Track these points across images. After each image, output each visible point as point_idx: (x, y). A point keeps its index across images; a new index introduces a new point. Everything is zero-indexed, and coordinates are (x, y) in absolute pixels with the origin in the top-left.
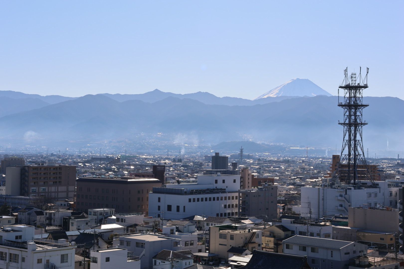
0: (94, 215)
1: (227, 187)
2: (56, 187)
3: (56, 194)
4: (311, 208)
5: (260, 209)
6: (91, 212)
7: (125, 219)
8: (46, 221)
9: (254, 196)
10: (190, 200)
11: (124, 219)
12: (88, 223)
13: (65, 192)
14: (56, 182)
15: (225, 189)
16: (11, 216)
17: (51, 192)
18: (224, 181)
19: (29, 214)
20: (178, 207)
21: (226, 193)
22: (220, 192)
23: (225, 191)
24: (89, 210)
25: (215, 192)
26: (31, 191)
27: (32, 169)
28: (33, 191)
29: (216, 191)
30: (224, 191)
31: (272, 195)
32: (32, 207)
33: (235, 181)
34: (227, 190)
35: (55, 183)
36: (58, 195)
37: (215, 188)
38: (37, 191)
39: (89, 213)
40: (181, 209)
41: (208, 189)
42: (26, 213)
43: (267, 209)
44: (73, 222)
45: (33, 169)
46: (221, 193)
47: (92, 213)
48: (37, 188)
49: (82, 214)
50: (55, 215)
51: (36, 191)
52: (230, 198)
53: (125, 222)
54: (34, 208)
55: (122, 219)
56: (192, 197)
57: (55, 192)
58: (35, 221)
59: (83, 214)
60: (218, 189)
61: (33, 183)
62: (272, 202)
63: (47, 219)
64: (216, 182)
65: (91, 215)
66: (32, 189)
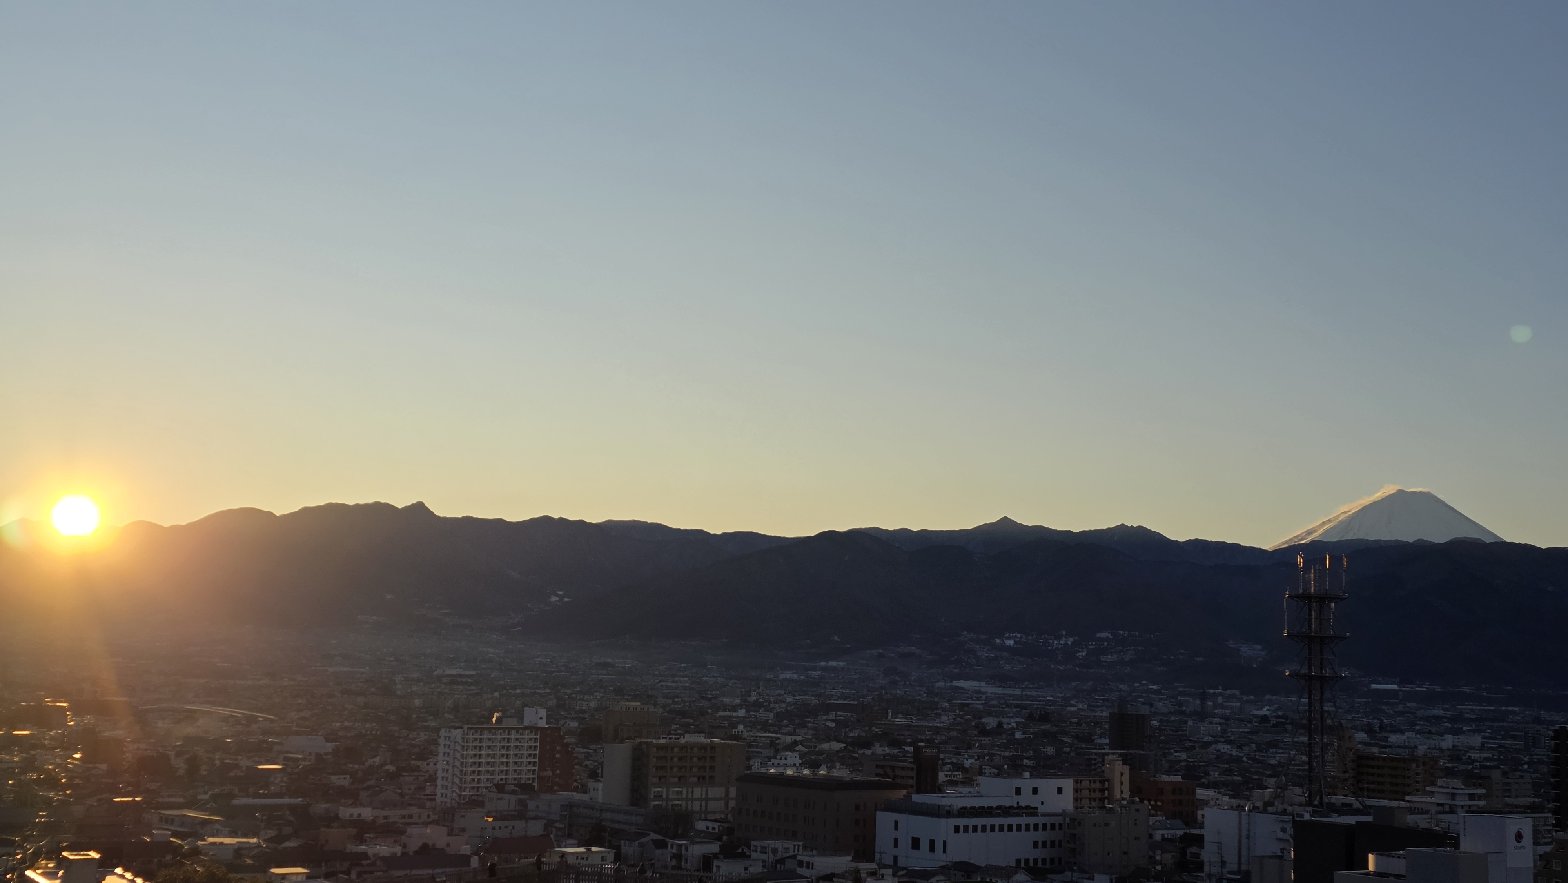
0: (761, 852)
1: (1042, 803)
2: (704, 789)
3: (704, 803)
4: (1223, 855)
5: (1108, 854)
6: (756, 847)
7: (813, 863)
8: (671, 860)
9: (1095, 825)
10: (957, 829)
11: (811, 863)
12: (747, 868)
13: (721, 799)
14: (704, 778)
15: (1036, 808)
16: (607, 848)
17: (693, 800)
18: (1035, 791)
19: (641, 845)
20: (932, 843)
21: (1038, 816)
22: (1025, 813)
23: (1036, 811)
24: (753, 843)
25: (1014, 813)
26: (652, 796)
27: (655, 749)
28: (656, 796)
29: (1016, 811)
30: (1033, 811)
31: (1136, 824)
32: (647, 832)
33: (1060, 790)
34: (1041, 809)
35: (701, 778)
36: (706, 806)
37: (1016, 805)
38: (665, 796)
39: (752, 847)
40: (939, 846)
41: (999, 807)
42: (637, 843)
43: (1125, 853)
44: (720, 864)
45: (657, 749)
46: (1026, 816)
47: (759, 849)
48: (665, 790)
49: (740, 850)
50: (689, 850)
51: (661, 796)
52: (1046, 828)
53: (812, 869)
54: (651, 833)
55: (808, 863)
56: (961, 822)
57: (701, 799)
58: (651, 860)
59: (743, 849)
60: (1022, 806)
61: (656, 780)
62: (1136, 839)
63: (674, 856)
64: (1018, 791)
65: (756, 851)
66: (654, 792)
